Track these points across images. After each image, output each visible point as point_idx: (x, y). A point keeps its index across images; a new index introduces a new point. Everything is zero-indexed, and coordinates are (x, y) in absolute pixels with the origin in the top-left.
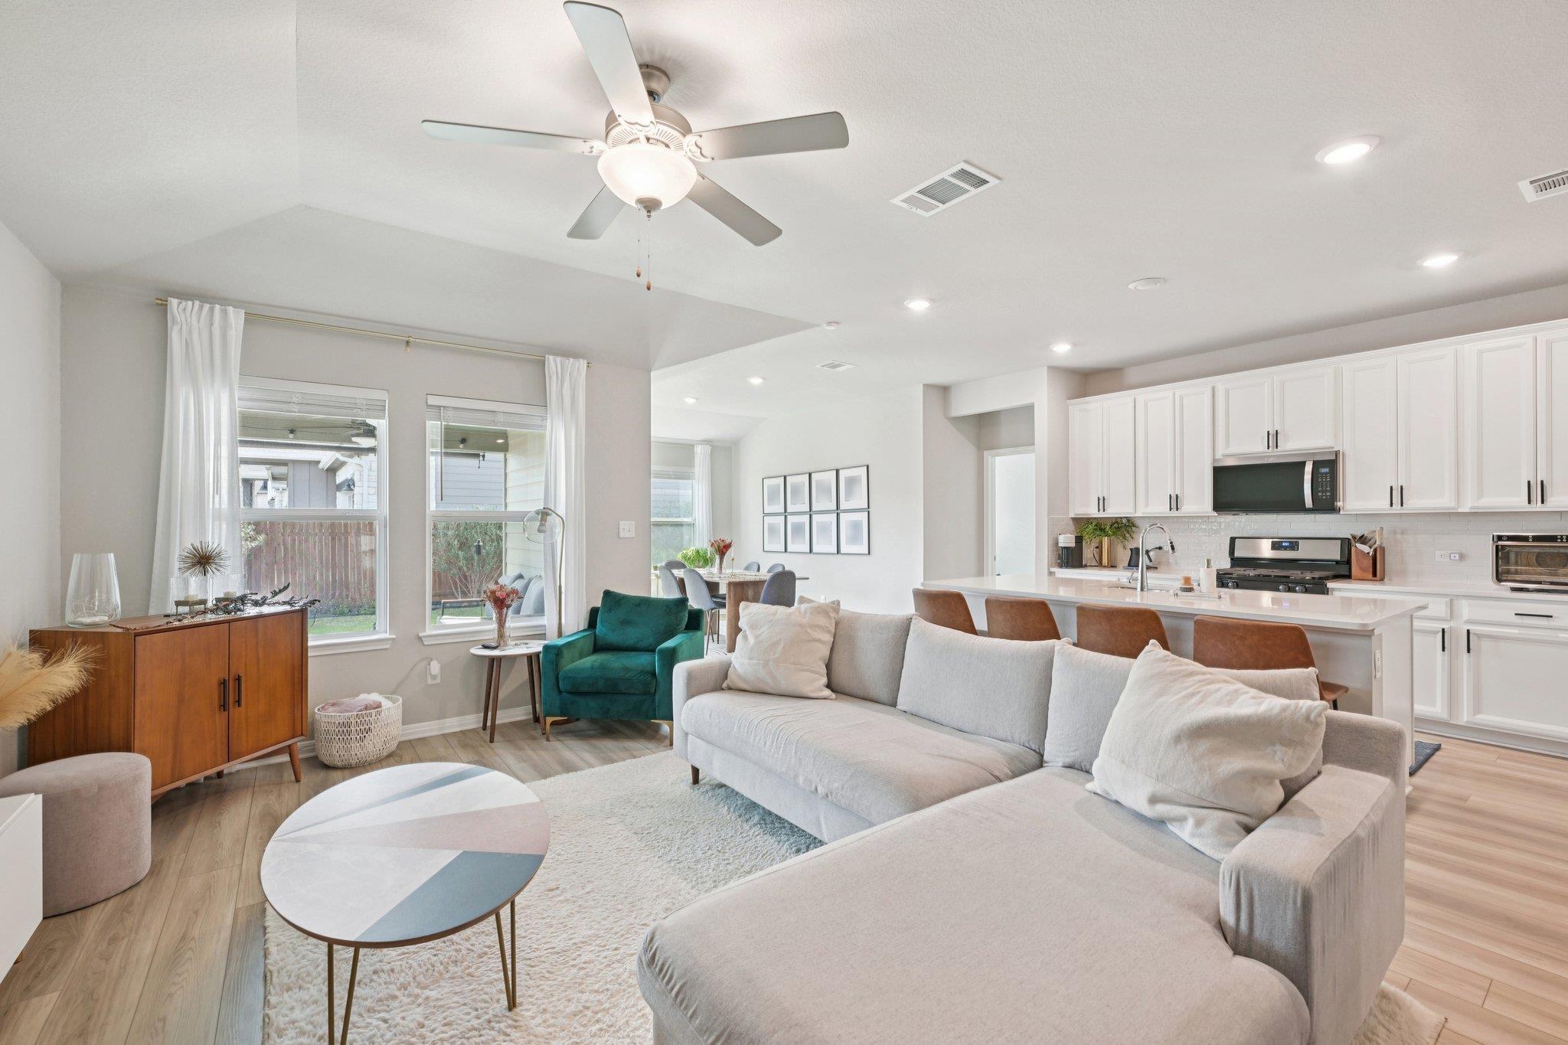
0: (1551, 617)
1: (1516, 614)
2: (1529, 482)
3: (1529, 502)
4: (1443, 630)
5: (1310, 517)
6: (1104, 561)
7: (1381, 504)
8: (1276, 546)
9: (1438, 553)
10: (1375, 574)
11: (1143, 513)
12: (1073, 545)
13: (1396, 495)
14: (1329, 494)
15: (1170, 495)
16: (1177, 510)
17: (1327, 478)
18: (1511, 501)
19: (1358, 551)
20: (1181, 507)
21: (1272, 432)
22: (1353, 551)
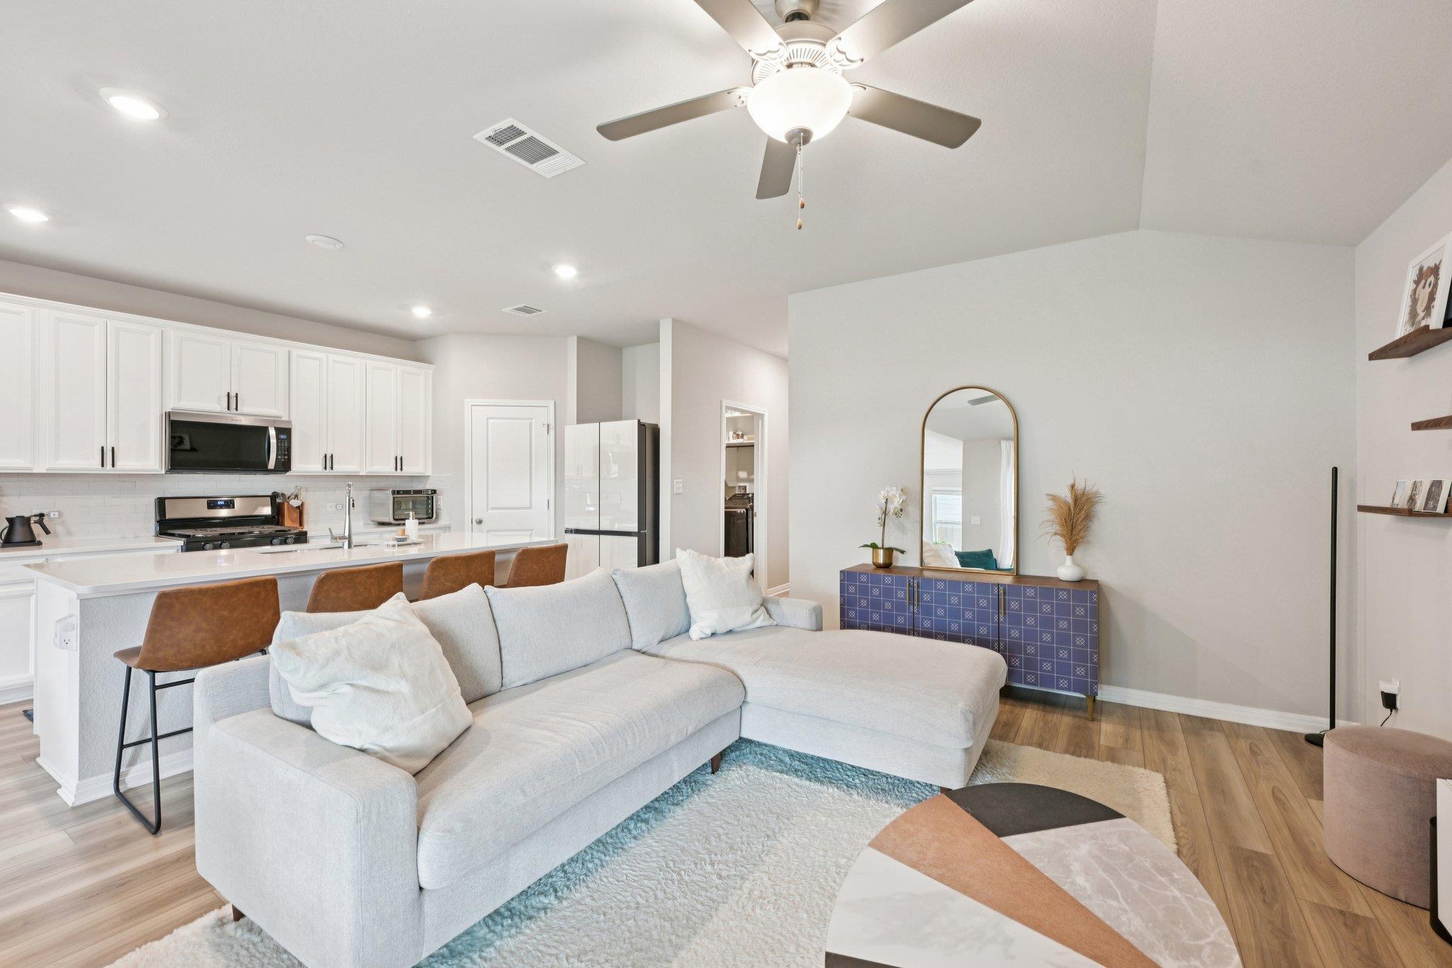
2: (396, 457)
7: (317, 467)
8: (211, 505)
13: (328, 461)
14: (286, 457)
15: (103, 448)
16: (113, 466)
17: (284, 444)
18: (388, 468)
19: (290, 507)
20: (118, 463)
21: (233, 395)
22: (286, 506)
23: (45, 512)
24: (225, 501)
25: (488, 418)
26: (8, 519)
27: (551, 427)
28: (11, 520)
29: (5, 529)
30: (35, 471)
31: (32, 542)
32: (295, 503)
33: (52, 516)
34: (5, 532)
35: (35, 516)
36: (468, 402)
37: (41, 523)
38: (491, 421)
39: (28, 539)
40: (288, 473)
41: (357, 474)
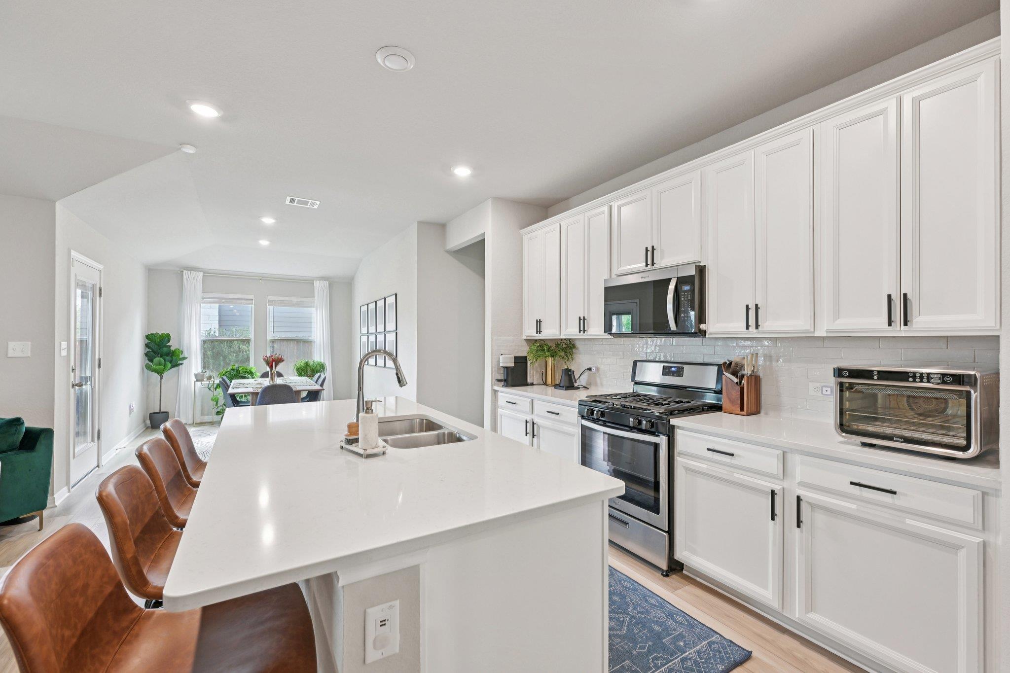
0: (894, 493)
1: (852, 483)
2: (889, 296)
3: (890, 324)
4: (773, 493)
5: (674, 341)
6: (548, 381)
7: (737, 326)
8: (666, 371)
9: (811, 386)
10: (742, 409)
11: (566, 336)
12: (512, 365)
13: (752, 315)
15: (580, 318)
16: (584, 332)
17: (688, 297)
18: (871, 323)
20: (589, 330)
22: (724, 380)
23: (591, 367)
24: (678, 368)
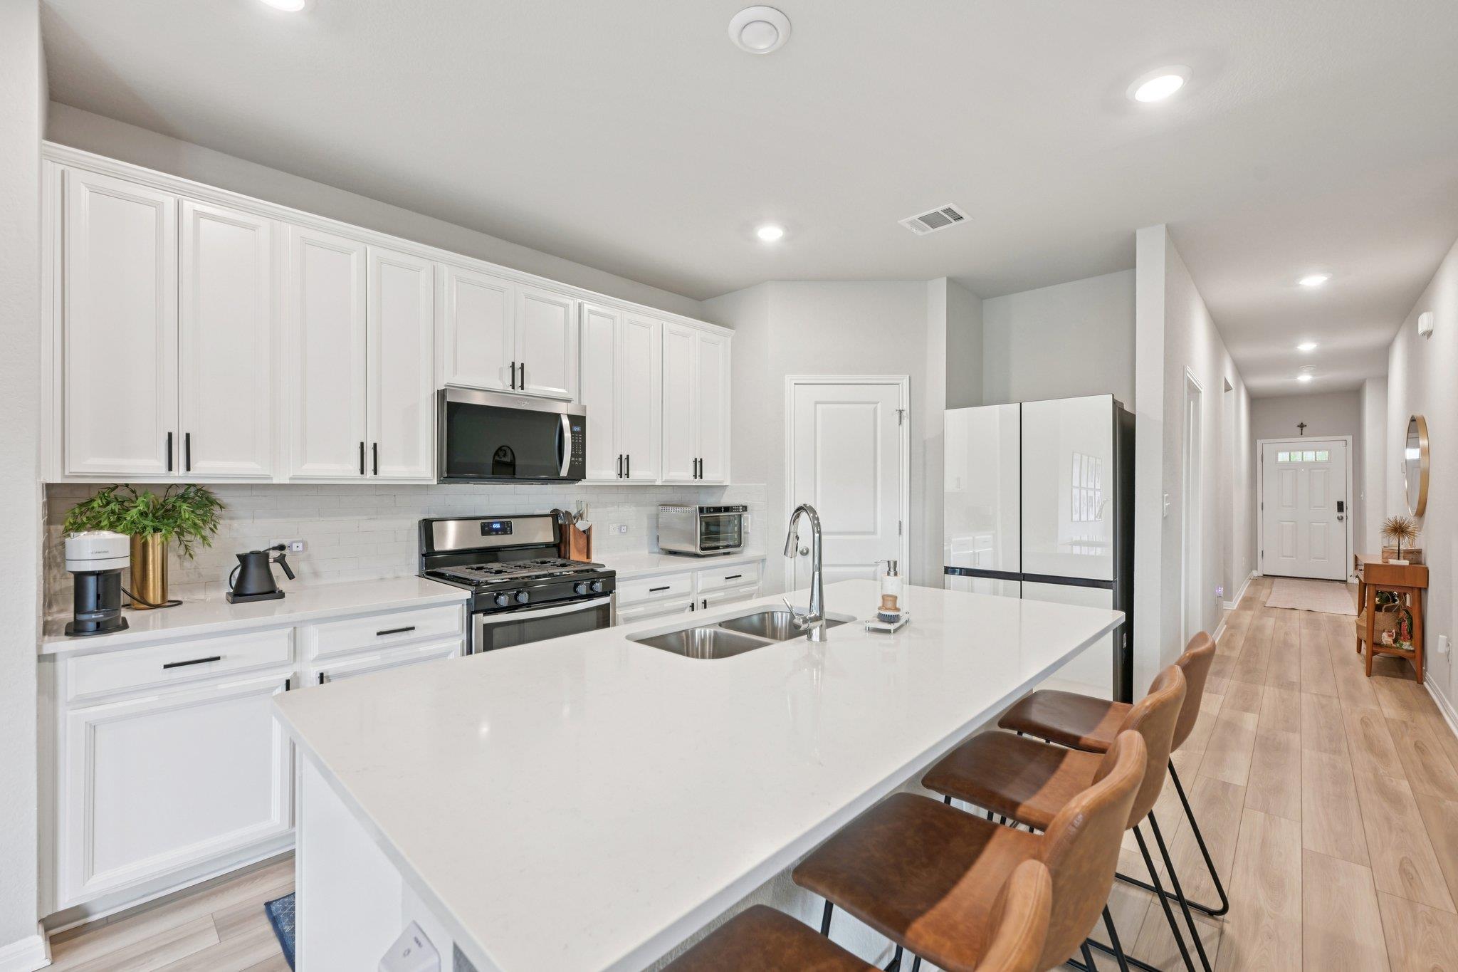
3: (695, 477)
8: (485, 529)
9: (612, 526)
10: (588, 555)
13: (624, 464)
14: (580, 459)
15: (362, 444)
16: (375, 473)
17: (579, 440)
18: (684, 475)
19: (576, 530)
20: (381, 468)
21: (518, 366)
22: (571, 530)
23: (286, 543)
24: (502, 523)
25: (817, 403)
26: (239, 556)
27: (904, 414)
28: (243, 559)
29: (235, 569)
30: (275, 482)
31: (272, 593)
32: (581, 525)
33: (295, 549)
34: (237, 573)
35: (274, 548)
36: (789, 380)
37: (281, 560)
38: (818, 406)
39: (266, 589)
40: (580, 483)
41: (653, 484)
